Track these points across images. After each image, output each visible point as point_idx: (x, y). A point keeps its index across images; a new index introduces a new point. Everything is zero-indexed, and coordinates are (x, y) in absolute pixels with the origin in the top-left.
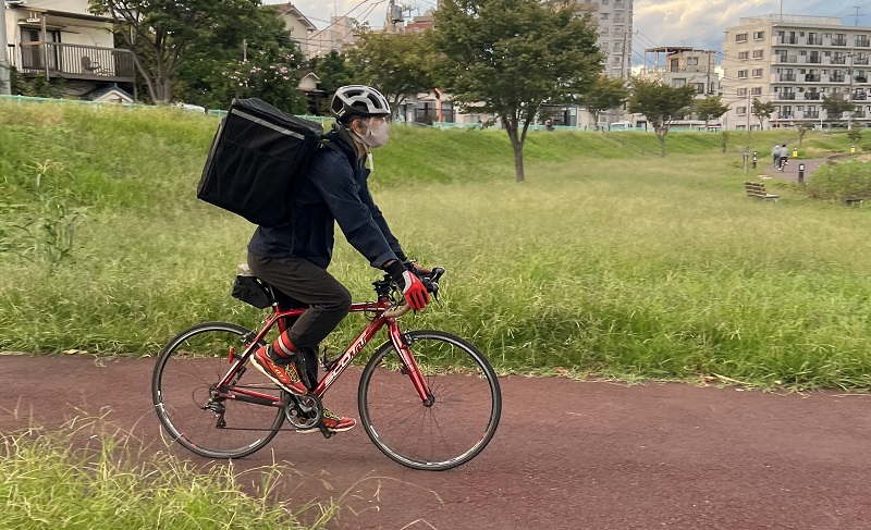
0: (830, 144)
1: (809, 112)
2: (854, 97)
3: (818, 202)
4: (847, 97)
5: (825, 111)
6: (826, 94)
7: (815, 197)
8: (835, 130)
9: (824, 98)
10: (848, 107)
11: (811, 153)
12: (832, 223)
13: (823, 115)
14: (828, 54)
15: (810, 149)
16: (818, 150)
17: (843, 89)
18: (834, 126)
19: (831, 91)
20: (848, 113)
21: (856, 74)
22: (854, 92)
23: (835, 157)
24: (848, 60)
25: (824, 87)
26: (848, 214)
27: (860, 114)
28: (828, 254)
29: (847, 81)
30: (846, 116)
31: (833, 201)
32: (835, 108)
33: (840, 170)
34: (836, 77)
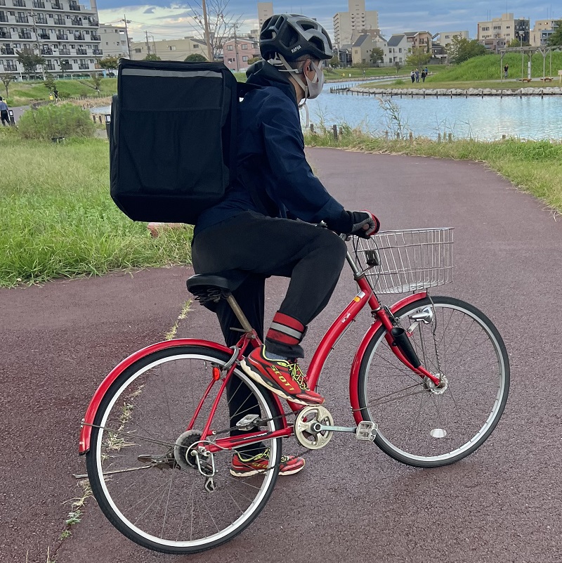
0: (32, 93)
1: (8, 66)
2: (43, 52)
3: (30, 141)
4: (37, 52)
5: (21, 64)
6: (19, 50)
7: (27, 137)
8: (33, 81)
9: (18, 53)
10: (40, 61)
11: (17, 101)
12: (41, 156)
13: (21, 68)
14: (12, 14)
15: (17, 98)
16: (23, 99)
17: (31, 45)
18: (32, 77)
19: (22, 47)
20: (41, 66)
21: (40, 32)
22: (41, 48)
23: (39, 104)
24: (30, 19)
25: (16, 43)
26: (54, 149)
27: (50, 66)
28: (42, 179)
29: (34, 38)
30: (39, 68)
31: (41, 139)
32: (29, 62)
33: (41, 113)
34: (24, 35)
